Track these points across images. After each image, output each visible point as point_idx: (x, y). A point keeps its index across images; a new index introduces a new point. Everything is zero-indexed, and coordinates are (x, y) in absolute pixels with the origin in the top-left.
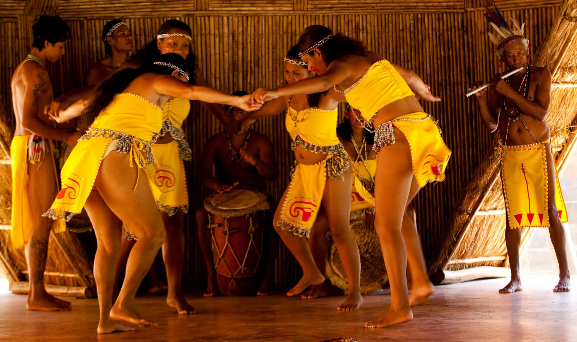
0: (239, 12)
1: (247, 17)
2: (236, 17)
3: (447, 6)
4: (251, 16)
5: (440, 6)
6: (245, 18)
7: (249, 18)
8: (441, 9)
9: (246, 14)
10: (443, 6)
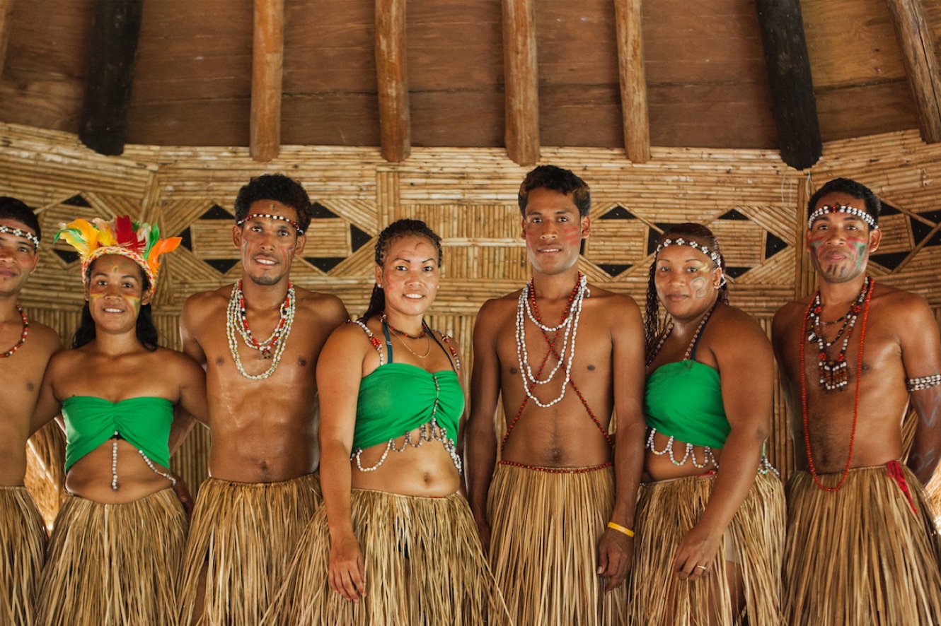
0: (447, 309)
1: (461, 317)
2: (444, 318)
3: (767, 307)
4: (467, 316)
5: (756, 307)
6: (457, 320)
7: (464, 318)
8: (759, 312)
9: (458, 313)
10: (762, 307)
